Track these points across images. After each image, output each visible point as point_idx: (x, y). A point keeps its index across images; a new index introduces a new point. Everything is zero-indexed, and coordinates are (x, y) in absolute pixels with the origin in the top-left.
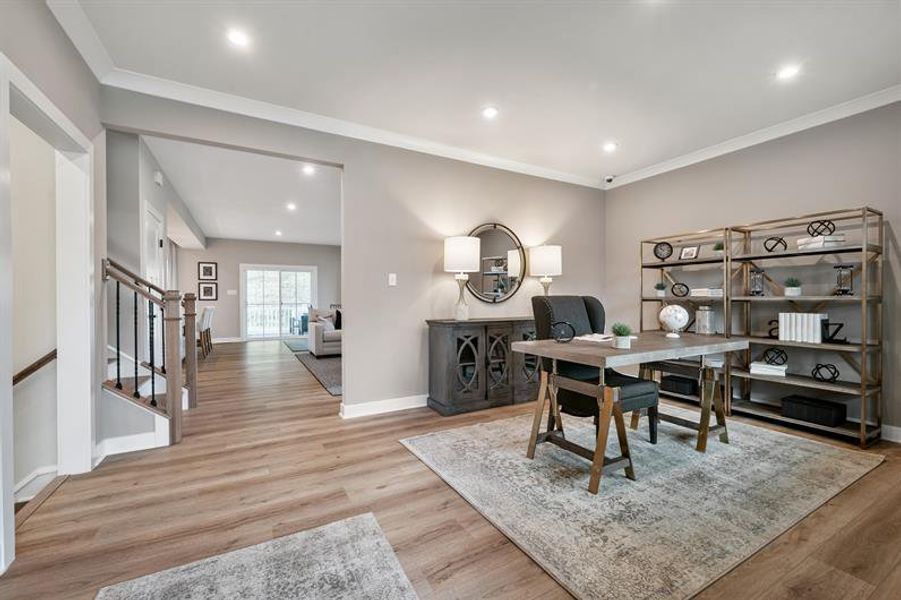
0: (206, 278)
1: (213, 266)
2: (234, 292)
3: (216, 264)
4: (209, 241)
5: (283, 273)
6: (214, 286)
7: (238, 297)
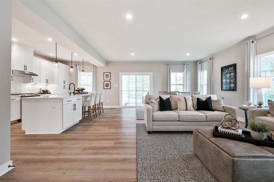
0: (106, 79)
1: (109, 74)
2: (117, 85)
3: (110, 73)
4: (107, 63)
5: (137, 76)
6: (109, 83)
7: (118, 87)
